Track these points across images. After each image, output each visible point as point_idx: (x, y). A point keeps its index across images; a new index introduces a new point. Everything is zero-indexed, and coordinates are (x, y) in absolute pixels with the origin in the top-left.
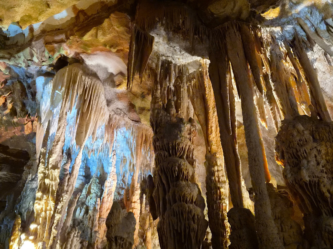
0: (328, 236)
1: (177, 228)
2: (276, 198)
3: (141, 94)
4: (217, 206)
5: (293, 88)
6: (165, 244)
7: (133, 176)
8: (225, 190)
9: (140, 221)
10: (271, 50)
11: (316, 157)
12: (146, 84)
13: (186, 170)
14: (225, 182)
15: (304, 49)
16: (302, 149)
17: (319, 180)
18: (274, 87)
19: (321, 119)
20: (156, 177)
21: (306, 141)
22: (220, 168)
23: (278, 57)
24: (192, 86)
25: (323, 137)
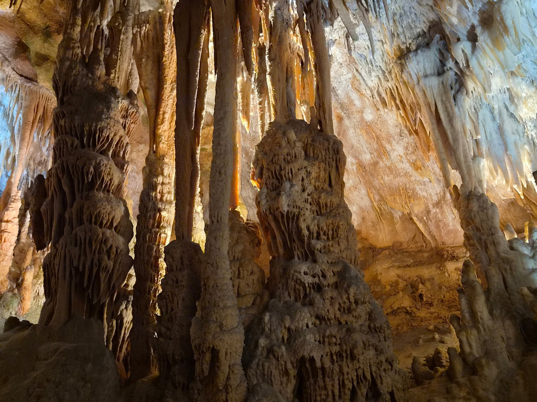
0: (295, 285)
1: (78, 264)
2: (239, 232)
3: (44, 29)
4: (152, 236)
5: (296, 78)
6: (53, 289)
7: (10, 178)
8: (169, 214)
9: (15, 254)
10: (277, 8)
11: (303, 180)
12: (56, 11)
13: (109, 174)
14: (171, 203)
15: (322, 21)
16: (288, 167)
17: (299, 212)
18: (270, 68)
19: (321, 130)
20: (52, 179)
21: (295, 157)
22: (166, 181)
23: (285, 23)
24: (142, 35)
25: (318, 155)
